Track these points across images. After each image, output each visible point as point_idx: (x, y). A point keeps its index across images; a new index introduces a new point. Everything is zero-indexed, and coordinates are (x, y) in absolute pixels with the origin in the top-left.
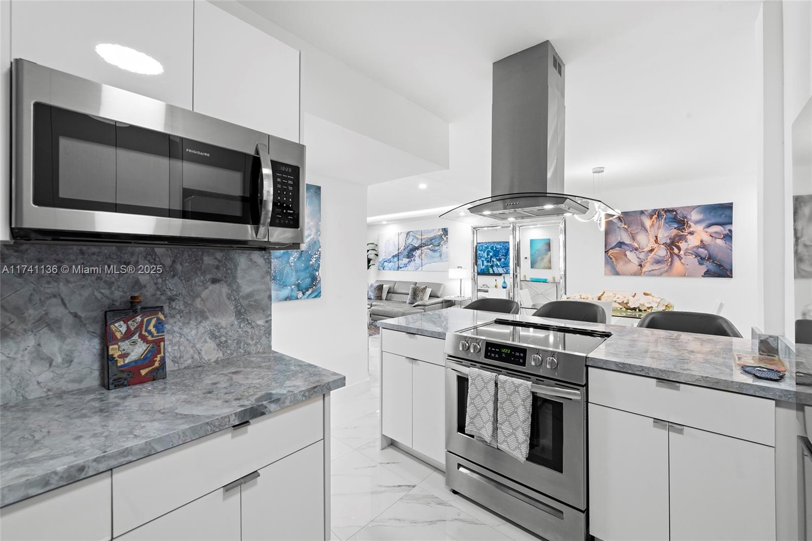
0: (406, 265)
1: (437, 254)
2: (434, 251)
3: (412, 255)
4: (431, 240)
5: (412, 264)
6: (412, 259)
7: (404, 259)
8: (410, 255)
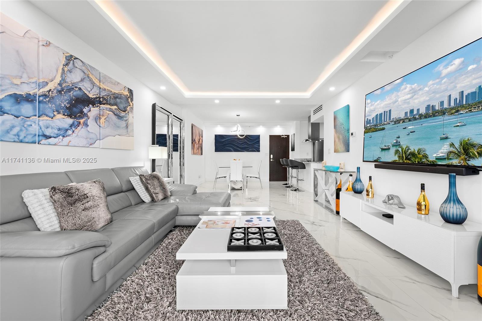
0: (63, 133)
1: (123, 124)
2: (120, 117)
3: (82, 112)
4: (116, 98)
5: (81, 131)
6: (82, 121)
7: (60, 116)
8: (75, 109)
